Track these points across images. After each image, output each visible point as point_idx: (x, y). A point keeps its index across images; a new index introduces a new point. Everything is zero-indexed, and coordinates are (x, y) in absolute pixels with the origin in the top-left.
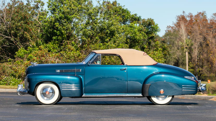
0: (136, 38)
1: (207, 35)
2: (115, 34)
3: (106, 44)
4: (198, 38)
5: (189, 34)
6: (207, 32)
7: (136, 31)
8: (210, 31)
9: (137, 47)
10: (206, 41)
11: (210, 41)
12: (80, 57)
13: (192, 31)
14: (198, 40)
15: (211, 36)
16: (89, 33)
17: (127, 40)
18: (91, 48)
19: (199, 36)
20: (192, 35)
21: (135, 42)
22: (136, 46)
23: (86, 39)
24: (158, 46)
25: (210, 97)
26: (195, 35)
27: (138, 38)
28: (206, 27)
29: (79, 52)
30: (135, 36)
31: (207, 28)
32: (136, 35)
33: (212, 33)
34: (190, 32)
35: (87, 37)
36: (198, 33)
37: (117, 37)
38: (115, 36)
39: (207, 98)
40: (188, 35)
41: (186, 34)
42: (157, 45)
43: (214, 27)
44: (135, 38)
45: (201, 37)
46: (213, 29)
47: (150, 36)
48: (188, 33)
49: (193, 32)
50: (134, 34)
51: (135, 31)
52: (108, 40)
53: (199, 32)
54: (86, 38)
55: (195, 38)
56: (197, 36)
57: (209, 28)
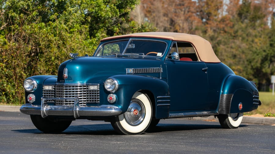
0: (101, 15)
1: (175, 16)
2: (67, 7)
3: (51, 24)
4: (161, 22)
5: (148, 15)
6: (176, 12)
7: (101, 3)
8: (180, 11)
9: (102, 30)
10: (174, 26)
11: (180, 26)
12: (6, 47)
13: (152, 11)
14: (161, 24)
15: (183, 18)
16: (23, 5)
17: (86, 17)
18: (25, 31)
19: (163, 19)
20: (152, 17)
21: (97, 23)
22: (100, 29)
23: (16, 15)
24: (135, 30)
25: (271, 120)
26: (156, 16)
27: (103, 14)
28: (174, 4)
29: (4, 38)
30: (99, 11)
31: (176, 5)
32: (101, 10)
33: (183, 13)
34: (149, 12)
35: (19, 12)
36: (161, 14)
37: (71, 12)
38: (66, 11)
39: (266, 121)
40: (146, 16)
41: (143, 15)
42: (133, 28)
43: (186, 5)
44: (99, 14)
45: (166, 19)
46: (185, 7)
47: (123, 11)
48: (146, 13)
49: (154, 12)
50: (97, 8)
51: (99, 3)
52: (54, 17)
53: (162, 11)
54: (17, 13)
55: (156, 21)
56: (159, 17)
57: (178, 5)
